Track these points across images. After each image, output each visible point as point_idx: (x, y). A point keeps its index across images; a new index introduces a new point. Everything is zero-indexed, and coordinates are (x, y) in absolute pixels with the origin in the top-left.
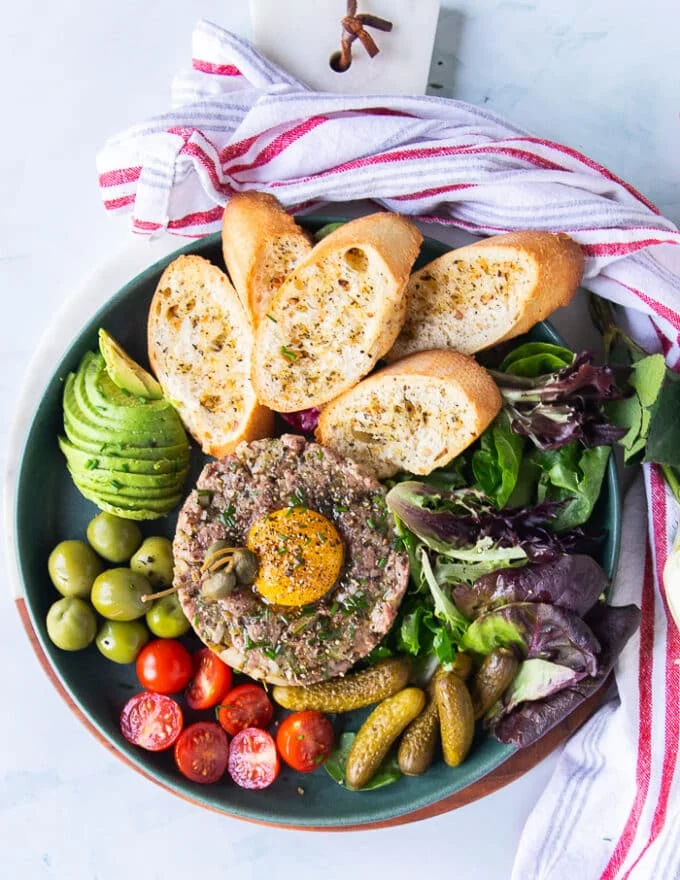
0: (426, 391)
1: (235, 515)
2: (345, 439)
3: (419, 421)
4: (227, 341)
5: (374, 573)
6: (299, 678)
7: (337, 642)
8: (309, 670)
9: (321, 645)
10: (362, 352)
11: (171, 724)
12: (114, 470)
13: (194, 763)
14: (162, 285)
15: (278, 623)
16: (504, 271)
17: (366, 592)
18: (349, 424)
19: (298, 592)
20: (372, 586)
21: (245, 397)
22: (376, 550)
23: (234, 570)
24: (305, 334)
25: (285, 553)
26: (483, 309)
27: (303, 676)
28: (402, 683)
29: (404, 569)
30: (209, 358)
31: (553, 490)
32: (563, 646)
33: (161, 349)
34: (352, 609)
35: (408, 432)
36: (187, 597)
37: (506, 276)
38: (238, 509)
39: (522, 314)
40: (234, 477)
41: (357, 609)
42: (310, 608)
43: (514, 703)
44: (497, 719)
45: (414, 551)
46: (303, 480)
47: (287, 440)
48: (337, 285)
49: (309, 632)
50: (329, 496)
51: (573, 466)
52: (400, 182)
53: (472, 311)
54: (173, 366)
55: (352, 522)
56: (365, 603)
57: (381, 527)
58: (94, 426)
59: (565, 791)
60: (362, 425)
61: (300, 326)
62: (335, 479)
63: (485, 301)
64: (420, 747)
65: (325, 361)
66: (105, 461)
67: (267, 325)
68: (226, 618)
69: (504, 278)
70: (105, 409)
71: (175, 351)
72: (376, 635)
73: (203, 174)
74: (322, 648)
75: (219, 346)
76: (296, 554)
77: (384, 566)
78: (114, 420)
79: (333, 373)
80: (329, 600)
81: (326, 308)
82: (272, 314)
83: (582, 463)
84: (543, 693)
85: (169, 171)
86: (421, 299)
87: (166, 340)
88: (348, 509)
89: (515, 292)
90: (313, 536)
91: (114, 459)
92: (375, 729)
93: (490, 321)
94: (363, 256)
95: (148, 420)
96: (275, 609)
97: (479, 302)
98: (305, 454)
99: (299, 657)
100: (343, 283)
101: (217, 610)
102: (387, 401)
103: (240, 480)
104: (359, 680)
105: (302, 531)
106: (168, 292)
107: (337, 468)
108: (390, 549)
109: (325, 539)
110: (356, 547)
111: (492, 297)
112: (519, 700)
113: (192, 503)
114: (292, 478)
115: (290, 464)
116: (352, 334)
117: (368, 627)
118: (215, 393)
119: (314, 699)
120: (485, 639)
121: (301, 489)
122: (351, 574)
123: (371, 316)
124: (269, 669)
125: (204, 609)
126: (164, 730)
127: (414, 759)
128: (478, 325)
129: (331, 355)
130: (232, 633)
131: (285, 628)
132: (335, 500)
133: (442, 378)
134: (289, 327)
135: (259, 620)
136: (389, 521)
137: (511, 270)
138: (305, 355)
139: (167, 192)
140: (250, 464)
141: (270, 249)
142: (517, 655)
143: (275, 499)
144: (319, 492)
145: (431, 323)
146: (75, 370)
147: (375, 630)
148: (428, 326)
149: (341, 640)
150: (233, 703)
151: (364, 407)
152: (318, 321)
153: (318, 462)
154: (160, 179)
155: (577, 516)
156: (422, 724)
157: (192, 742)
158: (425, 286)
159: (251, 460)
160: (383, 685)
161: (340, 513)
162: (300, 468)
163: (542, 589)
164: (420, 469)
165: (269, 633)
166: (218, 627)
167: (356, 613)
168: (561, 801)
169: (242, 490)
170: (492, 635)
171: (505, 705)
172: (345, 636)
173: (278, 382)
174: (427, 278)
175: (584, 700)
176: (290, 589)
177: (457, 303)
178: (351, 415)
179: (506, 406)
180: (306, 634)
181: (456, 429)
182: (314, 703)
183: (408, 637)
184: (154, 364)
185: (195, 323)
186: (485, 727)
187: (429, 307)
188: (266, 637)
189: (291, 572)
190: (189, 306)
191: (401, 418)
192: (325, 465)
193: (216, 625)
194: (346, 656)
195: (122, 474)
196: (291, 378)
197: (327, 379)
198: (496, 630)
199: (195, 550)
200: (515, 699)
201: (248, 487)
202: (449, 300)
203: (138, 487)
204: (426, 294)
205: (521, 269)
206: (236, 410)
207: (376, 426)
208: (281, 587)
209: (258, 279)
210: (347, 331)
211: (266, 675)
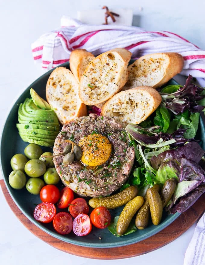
0: (136, 95)
1: (74, 138)
2: (110, 116)
3: (135, 106)
4: (71, 90)
5: (122, 154)
6: (98, 190)
7: (111, 178)
8: (101, 188)
9: (105, 179)
10: (115, 84)
11: (52, 212)
12: (34, 128)
13: (60, 226)
14: (51, 76)
15: (90, 172)
16: (158, 61)
17: (120, 160)
18: (112, 110)
19: (96, 159)
20: (122, 158)
21: (77, 105)
22: (123, 146)
23: (73, 153)
24: (96, 81)
25: (91, 145)
26: (153, 73)
27: (99, 190)
28: (135, 194)
29: (133, 151)
30: (65, 95)
31: (182, 126)
32: (192, 176)
33: (50, 94)
34: (115, 166)
35: (131, 111)
36: (58, 165)
37: (159, 62)
38: (75, 136)
39: (166, 73)
40: (73, 127)
41: (117, 166)
42: (101, 167)
43: (176, 199)
44: (171, 207)
45: (136, 147)
46: (97, 126)
47: (91, 115)
48: (105, 65)
49: (101, 174)
50: (105, 131)
51: (188, 118)
52: (124, 42)
53: (149, 74)
54: (54, 99)
55: (114, 138)
56: (120, 164)
57: (124, 140)
58: (28, 117)
59: (199, 237)
60: (116, 110)
61: (95, 78)
62: (108, 125)
63: (153, 71)
64: (143, 216)
65: (103, 88)
66: (31, 125)
67: (84, 78)
68: (71, 171)
69: (159, 63)
70: (31, 111)
71: (55, 95)
72: (124, 175)
73: (63, 43)
74: (105, 180)
75: (68, 91)
76: (95, 146)
77: (126, 152)
78: (34, 114)
79: (106, 92)
80: (107, 164)
81: (102, 72)
82: (85, 74)
83: (191, 118)
84: (187, 192)
85: (53, 42)
86: (133, 73)
87: (52, 92)
88: (113, 134)
89: (162, 67)
90: (101, 140)
91: (34, 124)
92: (126, 211)
93: (156, 77)
94: (113, 57)
95: (45, 114)
96: (88, 168)
97: (151, 72)
98: (97, 119)
99: (97, 184)
100: (108, 64)
101: (68, 169)
102: (124, 100)
103: (75, 127)
104: (120, 194)
105: (97, 139)
106: (53, 79)
107: (108, 122)
108: (128, 146)
109: (105, 141)
110: (116, 145)
111: (155, 69)
112: (178, 197)
113: (60, 135)
114: (93, 125)
115: (93, 122)
116: (111, 79)
117: (121, 172)
118: (67, 105)
119: (103, 203)
120: (163, 176)
121: (96, 128)
122: (115, 154)
123: (117, 72)
124: (87, 188)
125: (63, 169)
126: (49, 214)
127: (141, 220)
128: (151, 78)
129: (104, 86)
130: (73, 177)
131: (92, 174)
132: (108, 132)
133: (141, 90)
134: (91, 78)
135: (83, 171)
136: (127, 138)
137: (161, 60)
138: (96, 87)
139: (52, 49)
140: (79, 123)
141: (84, 60)
142: (176, 182)
143: (88, 132)
144: (102, 130)
145: (137, 80)
146: (23, 103)
147: (124, 173)
148: (136, 81)
149: (112, 177)
150: (74, 204)
151: (116, 103)
152: (100, 76)
153: (102, 121)
154: (50, 45)
155: (191, 136)
156: (143, 209)
157: (59, 219)
158: (134, 69)
159: (79, 121)
160: (128, 195)
161: (110, 136)
162: (96, 123)
163: (182, 154)
164: (136, 122)
165: (86, 176)
166: (69, 175)
167: (117, 167)
168: (198, 241)
169: (77, 130)
170: (166, 175)
171: (173, 201)
172: (113, 176)
173: (88, 95)
174: (134, 66)
175: (202, 194)
176: (93, 158)
177: (144, 73)
178: (112, 107)
179: (163, 101)
180: (100, 175)
181: (147, 107)
182: (104, 204)
183: (136, 174)
184: (48, 99)
185: (61, 86)
186: (166, 211)
187: (136, 75)
188: (85, 177)
189: (93, 152)
190: (59, 82)
191: (129, 106)
192: (104, 121)
193: (68, 174)
194: (114, 183)
195: (36, 129)
196: (92, 94)
197: (104, 94)
198: (167, 172)
199: (60, 150)
200: (176, 198)
201: (79, 129)
202: (142, 72)
203: (42, 134)
204: (134, 71)
205: (164, 60)
206: (74, 109)
207: (121, 109)
208: (90, 157)
209: (81, 69)
210: (109, 78)
211: (86, 191)
